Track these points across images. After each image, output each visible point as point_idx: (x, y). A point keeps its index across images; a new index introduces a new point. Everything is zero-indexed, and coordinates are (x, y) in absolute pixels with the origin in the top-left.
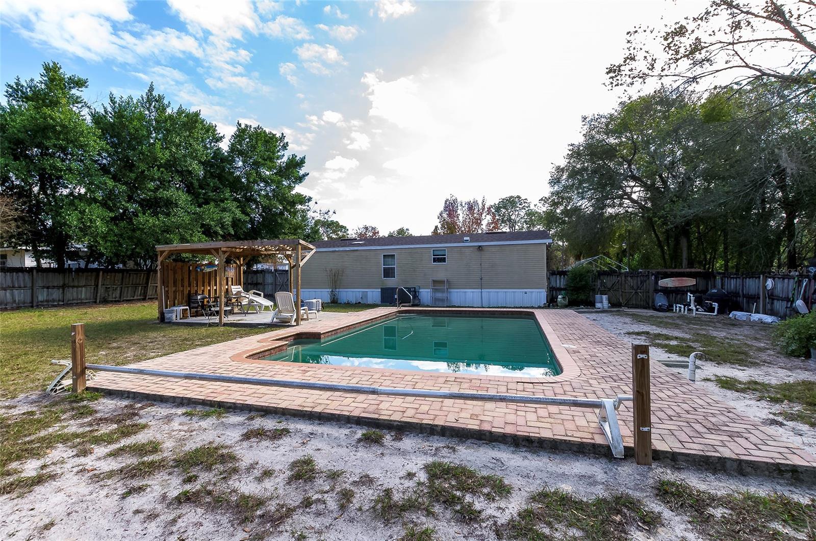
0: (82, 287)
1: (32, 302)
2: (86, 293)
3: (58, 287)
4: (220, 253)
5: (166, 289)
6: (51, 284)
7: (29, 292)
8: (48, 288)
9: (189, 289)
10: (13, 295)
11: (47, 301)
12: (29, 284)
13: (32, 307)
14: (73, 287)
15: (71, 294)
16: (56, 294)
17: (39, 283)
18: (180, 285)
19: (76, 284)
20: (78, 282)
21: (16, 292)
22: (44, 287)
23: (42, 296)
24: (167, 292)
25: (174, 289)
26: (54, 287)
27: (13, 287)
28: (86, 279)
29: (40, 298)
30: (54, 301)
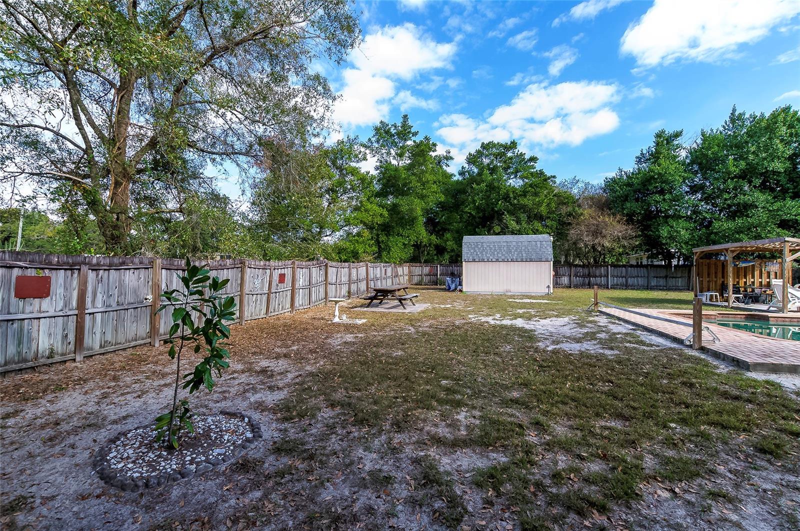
0: (679, 278)
1: (648, 286)
2: (681, 282)
3: (663, 277)
4: (729, 252)
5: (701, 279)
6: (659, 276)
7: (646, 279)
8: (657, 277)
9: (723, 280)
10: (638, 281)
11: (656, 286)
12: (646, 275)
13: (648, 289)
14: (673, 277)
15: (672, 282)
16: (662, 282)
17: (652, 274)
18: (714, 276)
19: (675, 276)
20: (676, 274)
21: (639, 279)
22: (654, 277)
23: (654, 283)
24: (701, 283)
25: (708, 279)
26: (660, 277)
27: (638, 276)
28: (682, 272)
29: (652, 284)
30: (660, 286)
